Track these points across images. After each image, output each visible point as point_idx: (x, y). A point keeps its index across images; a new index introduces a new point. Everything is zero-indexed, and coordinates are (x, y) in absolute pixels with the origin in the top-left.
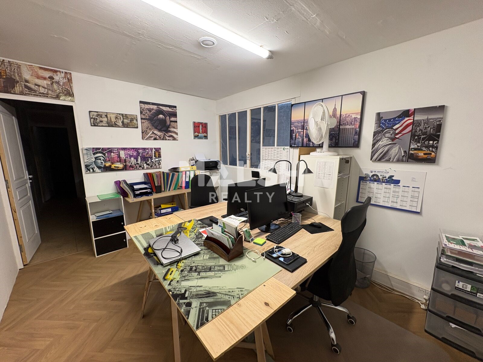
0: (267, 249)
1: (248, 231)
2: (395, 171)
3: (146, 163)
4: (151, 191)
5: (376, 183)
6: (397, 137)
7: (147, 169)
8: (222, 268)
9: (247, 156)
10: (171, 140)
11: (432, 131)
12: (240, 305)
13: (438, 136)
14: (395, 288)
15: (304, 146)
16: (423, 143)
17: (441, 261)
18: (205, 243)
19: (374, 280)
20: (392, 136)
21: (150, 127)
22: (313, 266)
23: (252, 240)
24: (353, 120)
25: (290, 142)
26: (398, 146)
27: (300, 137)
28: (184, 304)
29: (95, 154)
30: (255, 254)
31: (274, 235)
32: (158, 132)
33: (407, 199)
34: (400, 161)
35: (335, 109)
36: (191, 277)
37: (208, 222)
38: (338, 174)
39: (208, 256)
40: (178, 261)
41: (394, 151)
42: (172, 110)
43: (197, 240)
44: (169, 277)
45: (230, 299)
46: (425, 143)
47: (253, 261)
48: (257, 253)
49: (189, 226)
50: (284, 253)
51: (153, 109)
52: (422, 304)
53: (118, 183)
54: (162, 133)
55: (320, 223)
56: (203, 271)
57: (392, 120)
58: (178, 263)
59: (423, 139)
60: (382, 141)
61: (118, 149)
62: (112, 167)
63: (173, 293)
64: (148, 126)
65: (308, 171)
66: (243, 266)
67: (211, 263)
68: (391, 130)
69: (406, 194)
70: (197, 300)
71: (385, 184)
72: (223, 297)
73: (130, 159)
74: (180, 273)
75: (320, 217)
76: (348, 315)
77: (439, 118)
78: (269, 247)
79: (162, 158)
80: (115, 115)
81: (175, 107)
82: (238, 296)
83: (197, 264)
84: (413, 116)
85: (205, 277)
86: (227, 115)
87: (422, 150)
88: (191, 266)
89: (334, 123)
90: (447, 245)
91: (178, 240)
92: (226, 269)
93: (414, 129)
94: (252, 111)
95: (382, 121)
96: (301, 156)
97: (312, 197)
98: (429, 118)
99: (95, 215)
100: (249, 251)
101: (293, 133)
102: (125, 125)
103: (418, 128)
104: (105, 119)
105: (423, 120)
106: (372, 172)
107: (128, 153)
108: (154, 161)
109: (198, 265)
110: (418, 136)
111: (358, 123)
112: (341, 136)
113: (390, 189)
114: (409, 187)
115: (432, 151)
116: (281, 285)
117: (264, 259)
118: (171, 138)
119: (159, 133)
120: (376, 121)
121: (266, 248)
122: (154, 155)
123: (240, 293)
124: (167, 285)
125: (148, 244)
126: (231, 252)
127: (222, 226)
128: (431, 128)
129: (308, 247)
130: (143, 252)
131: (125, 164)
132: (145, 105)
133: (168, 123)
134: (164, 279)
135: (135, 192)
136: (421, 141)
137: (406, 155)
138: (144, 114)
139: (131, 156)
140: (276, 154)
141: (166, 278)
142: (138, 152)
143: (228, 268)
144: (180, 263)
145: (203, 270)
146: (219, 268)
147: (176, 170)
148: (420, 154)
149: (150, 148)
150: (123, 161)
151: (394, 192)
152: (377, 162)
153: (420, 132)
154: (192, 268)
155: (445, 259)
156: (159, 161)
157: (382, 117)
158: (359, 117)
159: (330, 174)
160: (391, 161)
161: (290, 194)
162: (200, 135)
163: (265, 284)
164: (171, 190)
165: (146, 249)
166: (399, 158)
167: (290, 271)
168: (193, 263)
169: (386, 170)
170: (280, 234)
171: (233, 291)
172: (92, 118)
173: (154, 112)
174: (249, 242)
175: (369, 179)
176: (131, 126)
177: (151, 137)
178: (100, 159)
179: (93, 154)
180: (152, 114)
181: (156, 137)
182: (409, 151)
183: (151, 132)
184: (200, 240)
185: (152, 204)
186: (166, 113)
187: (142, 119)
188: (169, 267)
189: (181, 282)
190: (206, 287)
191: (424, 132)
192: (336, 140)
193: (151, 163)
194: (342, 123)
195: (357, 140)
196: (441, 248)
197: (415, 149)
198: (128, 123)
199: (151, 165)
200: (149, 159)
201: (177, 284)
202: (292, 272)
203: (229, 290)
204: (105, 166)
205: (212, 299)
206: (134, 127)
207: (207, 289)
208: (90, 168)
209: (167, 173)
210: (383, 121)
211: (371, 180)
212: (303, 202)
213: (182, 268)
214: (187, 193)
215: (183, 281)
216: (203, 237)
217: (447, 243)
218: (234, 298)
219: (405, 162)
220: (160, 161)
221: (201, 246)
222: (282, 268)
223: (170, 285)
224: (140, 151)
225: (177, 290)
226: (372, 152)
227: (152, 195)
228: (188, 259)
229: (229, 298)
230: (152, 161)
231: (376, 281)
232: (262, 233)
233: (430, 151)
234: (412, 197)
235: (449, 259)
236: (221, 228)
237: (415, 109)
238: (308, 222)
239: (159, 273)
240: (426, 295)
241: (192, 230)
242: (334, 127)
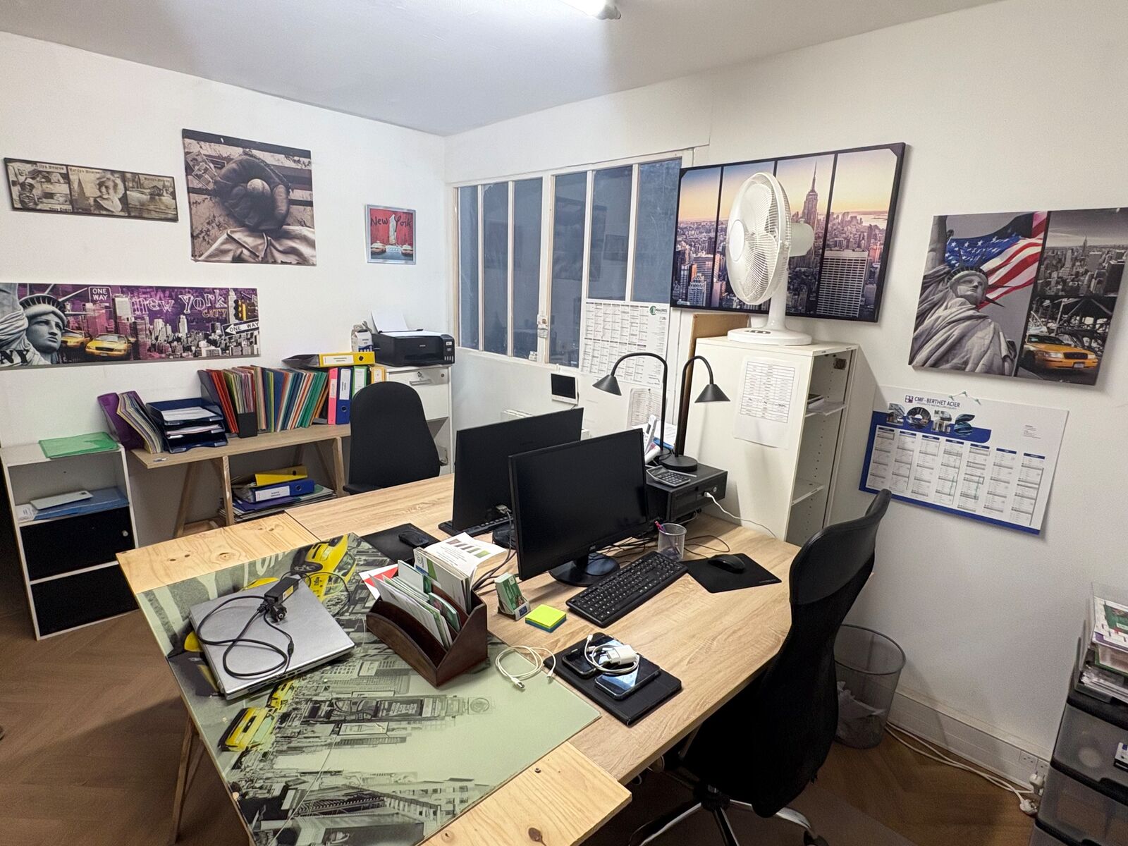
0: (565, 644)
1: (512, 583)
2: (977, 401)
3: (206, 337)
4: (221, 431)
5: (919, 435)
6: (991, 296)
7: (211, 356)
8: (412, 709)
9: (539, 326)
10: (290, 263)
11: (1095, 288)
12: (450, 838)
13: (1111, 304)
14: (953, 750)
15: (712, 306)
16: (1065, 322)
17: (1083, 683)
18: (372, 621)
19: (896, 722)
20: (975, 291)
21: (221, 219)
22: (698, 704)
23: (524, 611)
24: (865, 234)
25: (672, 289)
26: (992, 326)
27: (703, 278)
28: (275, 835)
29: (29, 305)
30: (527, 661)
31: (595, 597)
32: (249, 236)
33: (1007, 488)
34: (993, 371)
35: (812, 196)
36: (311, 740)
37: (393, 544)
38: (809, 403)
39: (377, 664)
40: (274, 685)
41: (980, 341)
42: (293, 165)
43: (349, 608)
44: (240, 739)
45: (422, 818)
46: (1073, 320)
47: (516, 686)
48: (533, 658)
49: (330, 558)
50: (613, 662)
51: (229, 159)
52: (1025, 796)
53: (109, 402)
54: (259, 241)
55: (742, 556)
56: (353, 717)
57: (980, 243)
58: (275, 690)
59: (1068, 308)
60: (946, 308)
61: (107, 290)
62: (87, 350)
63: (243, 796)
64: (214, 217)
65: (715, 394)
66: (481, 703)
67: (382, 692)
68: (976, 275)
69: (1004, 474)
70: (316, 821)
71: (947, 440)
72: (401, 812)
73: (151, 322)
74: (278, 725)
75: (748, 534)
76: (806, 833)
77: (1119, 247)
78: (573, 634)
79: (261, 323)
80: (98, 176)
81: (307, 154)
82: (450, 807)
83: (337, 694)
84: (1042, 235)
85: (354, 740)
86: (480, 188)
87: (1060, 342)
88: (316, 702)
89: (804, 241)
90: (1105, 638)
91: (283, 610)
92: (427, 712)
93: (1041, 274)
94: (560, 180)
95: (950, 244)
96: (698, 340)
97: (727, 472)
98: (1088, 244)
99: (33, 506)
100: (508, 649)
101: (683, 261)
102: (131, 211)
103: (1055, 275)
104: (61, 189)
105: (1072, 250)
106: (910, 401)
107: (145, 303)
108: (234, 332)
109: (339, 696)
110: (1052, 298)
111: (881, 244)
112: (825, 281)
113: (961, 455)
114: (1015, 453)
115: (1090, 348)
116: (589, 770)
117: (551, 679)
118: (292, 258)
119: (250, 241)
120: (932, 242)
121: (562, 640)
122: (234, 312)
123: (457, 797)
124: (228, 769)
125: (187, 621)
126: (447, 658)
127: (426, 569)
128: (1092, 276)
129: (694, 636)
130: (166, 647)
131: (132, 340)
132: (202, 143)
133: (282, 207)
134: (223, 746)
135: (169, 433)
136: (1061, 316)
137: (1013, 354)
138: (199, 173)
139: (153, 315)
140: (627, 324)
141: (228, 743)
142: (177, 300)
143: (434, 709)
144: (282, 690)
145: (352, 713)
146: (404, 709)
147: (309, 362)
148: (1053, 355)
149: (220, 289)
150: (129, 331)
151: (972, 464)
152: (926, 370)
153: (1060, 287)
154: (319, 708)
155: (1095, 680)
156: (249, 333)
157: (951, 232)
158: (883, 225)
159: (782, 403)
160: (968, 369)
161: (657, 460)
162: (388, 248)
163: (539, 765)
164: (289, 427)
165: (177, 641)
166: (992, 364)
167: (624, 722)
168: (326, 689)
169: (952, 397)
170: (614, 592)
171: (435, 791)
172: (14, 183)
173: (234, 170)
174: (513, 617)
175: (902, 420)
176: (154, 215)
177: (225, 252)
178: (47, 323)
179: (21, 304)
180: (224, 175)
181: (242, 252)
182: (1023, 343)
183: (222, 234)
184: (358, 607)
185: (225, 473)
186: (274, 172)
187: (190, 190)
188: (243, 704)
189: (276, 756)
190: (353, 775)
191: (1072, 286)
192: (812, 293)
193: (223, 337)
194: (830, 242)
195: (873, 298)
196: (1088, 646)
197: (1041, 339)
198: (142, 204)
199: (223, 346)
200: (218, 324)
201: (262, 764)
202: (631, 723)
203: (425, 787)
204: (64, 345)
205: (366, 819)
206: (163, 216)
207: (356, 782)
208: (11, 352)
209: (275, 372)
210: (953, 244)
211: (906, 426)
212: (697, 489)
213: (284, 709)
214: (342, 438)
215: (281, 752)
216: (370, 598)
217: (1105, 631)
218: (435, 813)
219: (1010, 375)
220: (256, 333)
221: (359, 630)
222: (601, 710)
223: (239, 768)
224: (185, 298)
225: (257, 785)
226: (915, 339)
227: (224, 443)
228: (309, 676)
229: (421, 813)
230: (228, 330)
231: (902, 725)
232: (560, 586)
233: (1083, 346)
234: (1020, 483)
235: (1105, 680)
236: (420, 577)
237: (1049, 213)
238: (707, 551)
239: (209, 726)
240: (1036, 774)
241: (336, 573)
242: (804, 253)
